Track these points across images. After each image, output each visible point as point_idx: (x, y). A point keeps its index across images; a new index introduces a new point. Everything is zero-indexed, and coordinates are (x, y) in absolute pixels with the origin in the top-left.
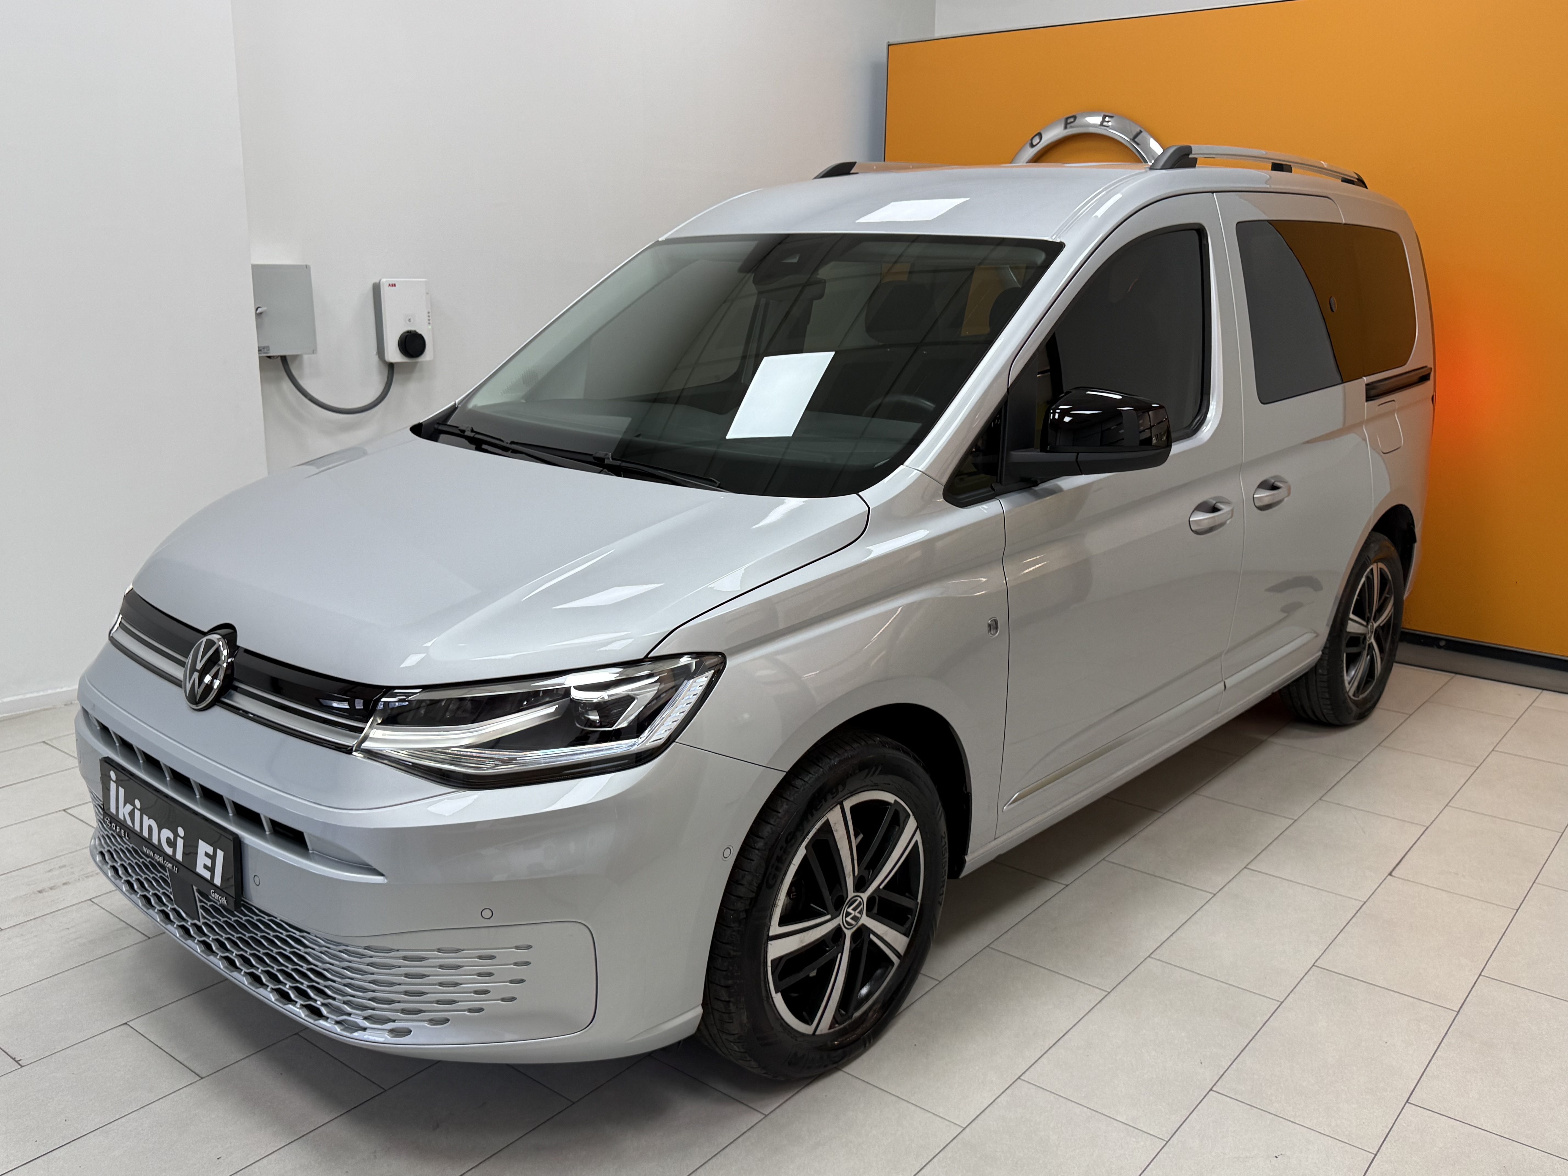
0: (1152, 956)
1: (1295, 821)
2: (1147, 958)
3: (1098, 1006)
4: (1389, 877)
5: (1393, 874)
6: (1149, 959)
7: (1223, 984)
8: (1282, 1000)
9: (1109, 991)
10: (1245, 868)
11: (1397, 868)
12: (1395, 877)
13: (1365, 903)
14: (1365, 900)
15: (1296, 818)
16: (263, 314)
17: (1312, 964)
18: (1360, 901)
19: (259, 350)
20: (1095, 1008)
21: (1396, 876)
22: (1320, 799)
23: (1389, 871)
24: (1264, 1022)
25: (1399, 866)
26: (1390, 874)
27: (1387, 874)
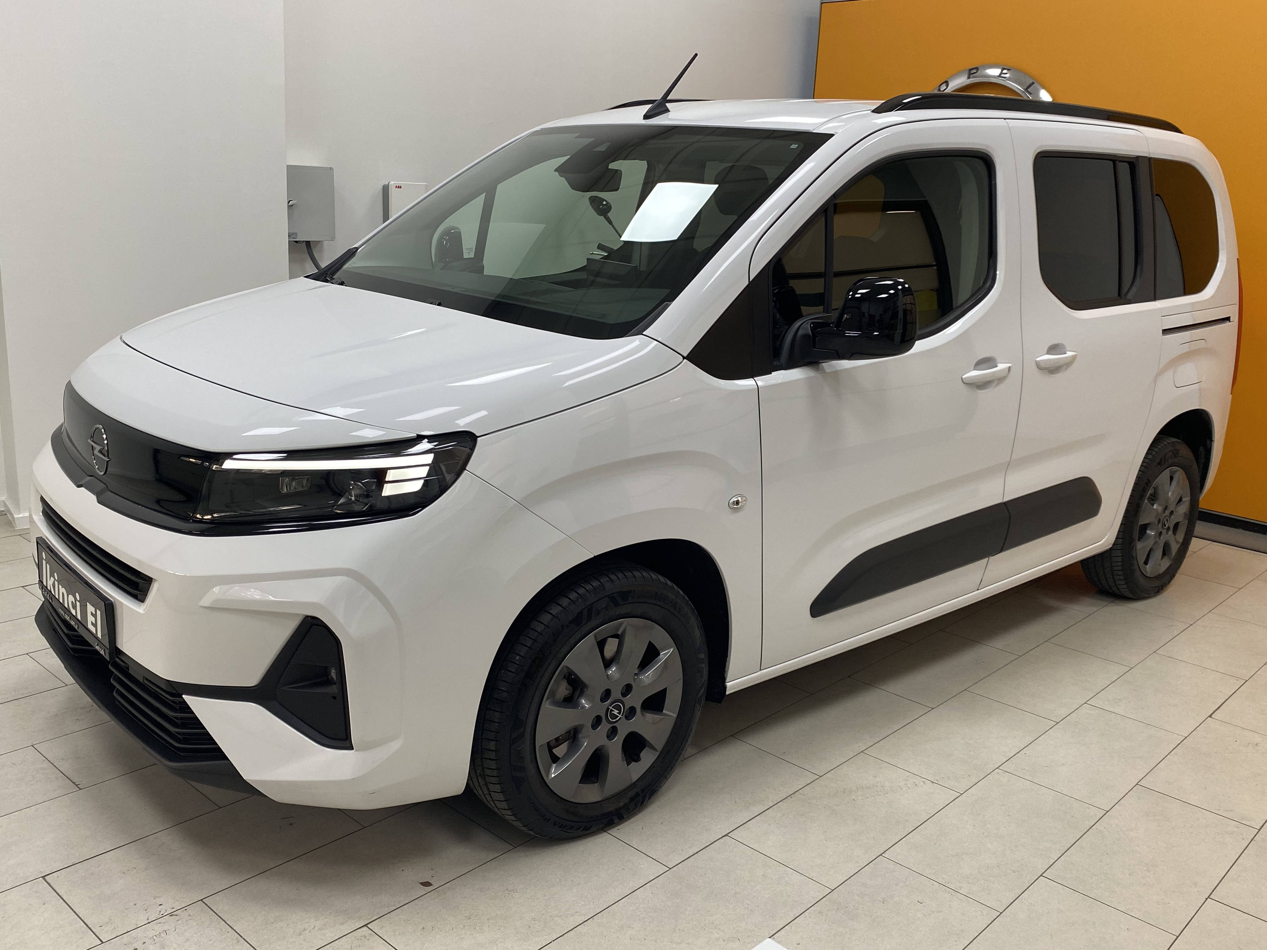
0: (1001, 768)
4: (1209, 718)
6: (998, 769)
7: (1058, 794)
8: (1107, 810)
9: (962, 792)
10: (1085, 703)
11: (1216, 712)
12: (1214, 718)
13: (1187, 737)
15: (1132, 666)
16: (294, 207)
17: (1136, 783)
18: (1182, 736)
19: (289, 236)
20: (949, 805)
22: (1155, 652)
23: (1209, 714)
25: (1219, 711)
27: (1207, 716)
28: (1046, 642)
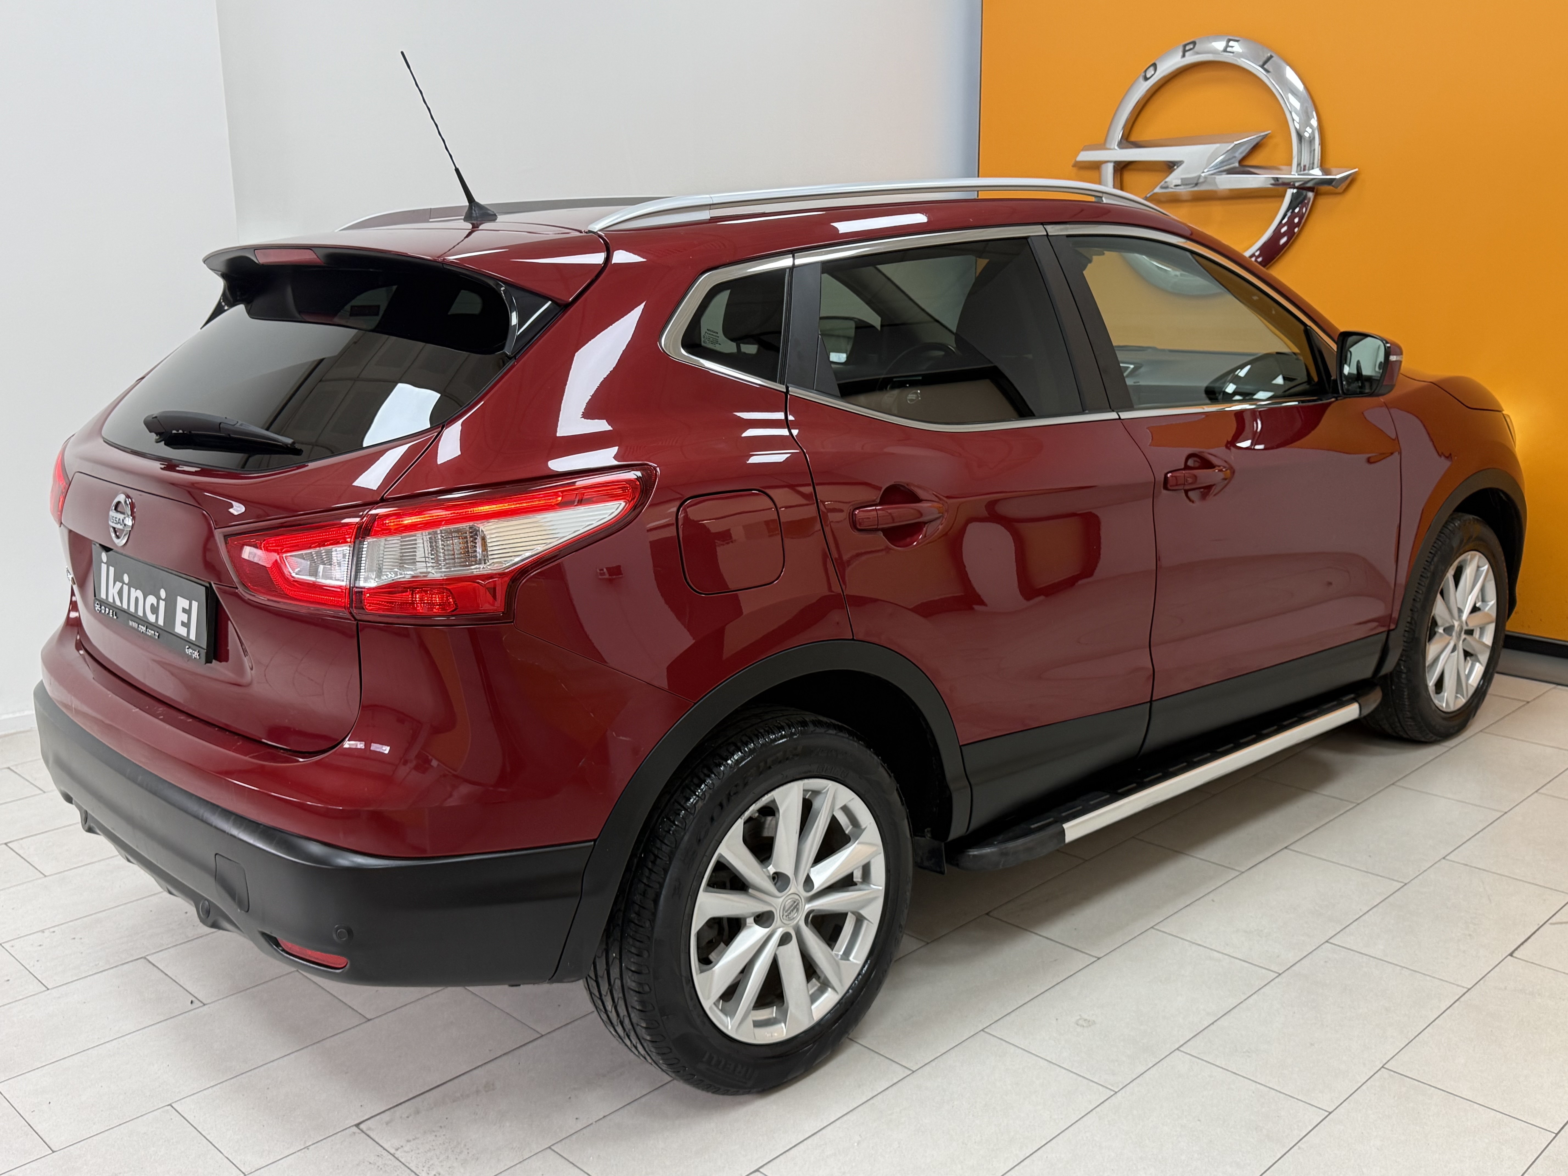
0: (1181, 1049)
1: (1406, 884)
2: (1175, 1050)
3: (1098, 1109)
4: (1509, 957)
5: (1514, 955)
6: (1177, 1051)
7: (1262, 1087)
8: (1330, 1111)
9: (1117, 1090)
10: (1327, 942)
11: (1522, 947)
12: (1516, 958)
13: (1469, 989)
14: (1469, 987)
15: (1406, 882)
17: (1381, 1066)
18: (1463, 987)
20: (1094, 1111)
21: (1518, 957)
22: (1444, 858)
23: (1511, 951)
24: (1301, 1138)
25: (1526, 944)
26: (1511, 955)
27: (1507, 954)
28: (1286, 850)
